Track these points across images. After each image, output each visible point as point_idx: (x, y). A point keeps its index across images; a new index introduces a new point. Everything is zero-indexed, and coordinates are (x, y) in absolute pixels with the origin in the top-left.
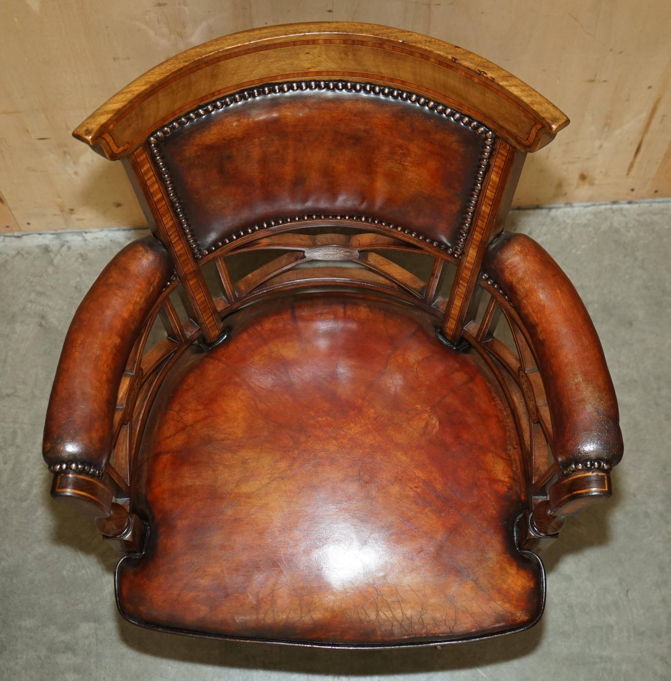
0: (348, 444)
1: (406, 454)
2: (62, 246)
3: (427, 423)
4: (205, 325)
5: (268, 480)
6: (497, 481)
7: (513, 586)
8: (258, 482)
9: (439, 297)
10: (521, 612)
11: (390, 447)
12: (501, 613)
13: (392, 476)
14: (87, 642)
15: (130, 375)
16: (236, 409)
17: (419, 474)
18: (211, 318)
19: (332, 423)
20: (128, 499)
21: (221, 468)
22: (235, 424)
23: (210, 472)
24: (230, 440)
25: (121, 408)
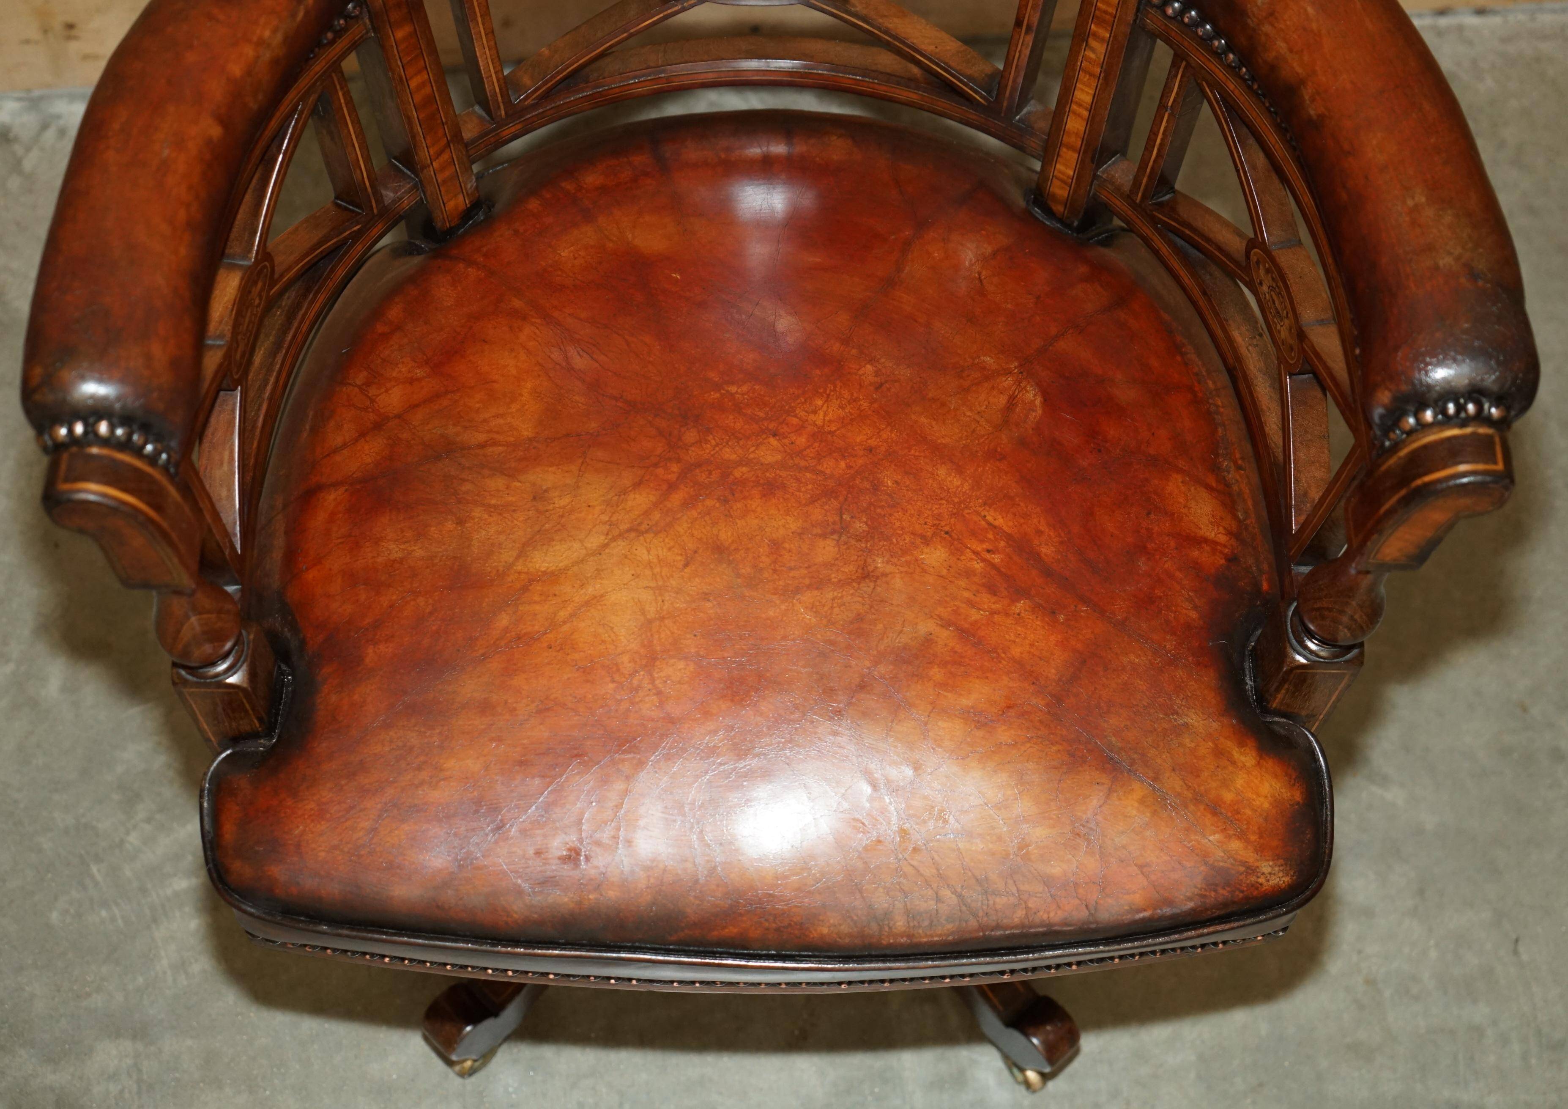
0: (808, 447)
1: (960, 470)
2: (45, 127)
3: (1012, 398)
4: (432, 173)
5: (603, 538)
6: (1200, 541)
7: (1250, 795)
8: (576, 545)
9: (1032, 102)
10: (1271, 863)
11: (917, 454)
12: (1221, 864)
13: (925, 524)
14: (114, 1088)
15: (242, 266)
16: (514, 372)
17: (995, 520)
18: (446, 156)
19: (767, 399)
20: (236, 590)
21: (477, 512)
22: (514, 407)
23: (450, 525)
24: (500, 445)
25: (219, 342)
